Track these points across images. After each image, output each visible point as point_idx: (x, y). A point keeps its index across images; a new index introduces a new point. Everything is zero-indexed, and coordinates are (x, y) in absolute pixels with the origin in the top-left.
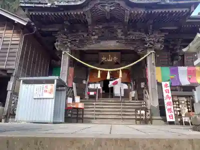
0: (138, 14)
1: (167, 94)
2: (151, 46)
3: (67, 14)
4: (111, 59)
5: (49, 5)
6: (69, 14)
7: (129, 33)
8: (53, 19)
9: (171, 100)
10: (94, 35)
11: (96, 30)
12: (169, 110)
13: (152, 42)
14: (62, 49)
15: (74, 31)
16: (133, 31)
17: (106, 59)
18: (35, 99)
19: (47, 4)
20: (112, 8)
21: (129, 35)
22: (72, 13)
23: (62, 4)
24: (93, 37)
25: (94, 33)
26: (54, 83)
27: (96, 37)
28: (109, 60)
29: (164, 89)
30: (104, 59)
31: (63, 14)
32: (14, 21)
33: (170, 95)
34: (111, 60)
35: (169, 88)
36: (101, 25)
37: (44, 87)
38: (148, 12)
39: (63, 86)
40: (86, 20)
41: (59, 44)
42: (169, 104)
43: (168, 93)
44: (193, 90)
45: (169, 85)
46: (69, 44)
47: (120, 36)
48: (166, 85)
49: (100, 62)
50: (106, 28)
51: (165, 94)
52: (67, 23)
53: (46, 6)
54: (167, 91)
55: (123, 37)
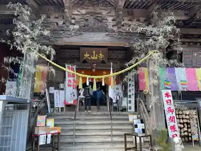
1: (169, 106)
4: (96, 56)
7: (123, 22)
9: (174, 114)
10: (74, 24)
11: (76, 17)
12: (173, 128)
17: (90, 57)
21: (123, 26)
24: (71, 27)
25: (73, 21)
27: (76, 27)
28: (94, 58)
30: (87, 55)
33: (173, 108)
34: (96, 58)
35: (171, 98)
36: (83, 8)
42: (172, 119)
45: (171, 94)
47: (110, 27)
49: (82, 61)
50: (92, 14)
51: (166, 106)
54: (168, 102)
55: (115, 28)
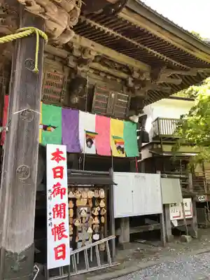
1: (58, 180)
12: (59, 230)
29: (51, 164)
33: (64, 183)
35: (64, 164)
42: (59, 210)
43: (61, 177)
45: (65, 155)
48: (57, 155)
51: (51, 182)
54: (58, 172)
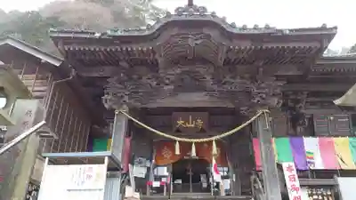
0: (240, 51)
1: (293, 183)
2: (262, 101)
3: (127, 49)
4: (192, 123)
5: (97, 35)
6: (129, 49)
7: (224, 80)
8: (102, 57)
10: (168, 85)
11: (170, 77)
13: (264, 96)
14: (114, 107)
15: (135, 77)
16: (231, 78)
17: (185, 124)
18: (69, 190)
19: (94, 33)
20: (198, 42)
21: (224, 84)
22: (136, 47)
23: (119, 33)
24: (166, 88)
25: (167, 81)
26: (103, 163)
27: (171, 87)
28: (190, 125)
29: (287, 174)
30: (180, 122)
31: (119, 49)
32: (41, 59)
33: (297, 184)
34: (193, 125)
35: (295, 172)
36: (178, 67)
37: (87, 169)
38: (256, 47)
39: (117, 170)
40: (156, 60)
41: (109, 97)
43: (295, 180)
44: (335, 176)
45: (294, 167)
46: (126, 98)
48: (289, 169)
49: (174, 129)
50: (187, 73)
52: (123, 64)
53: (92, 36)
54: (292, 178)
55: (215, 87)
